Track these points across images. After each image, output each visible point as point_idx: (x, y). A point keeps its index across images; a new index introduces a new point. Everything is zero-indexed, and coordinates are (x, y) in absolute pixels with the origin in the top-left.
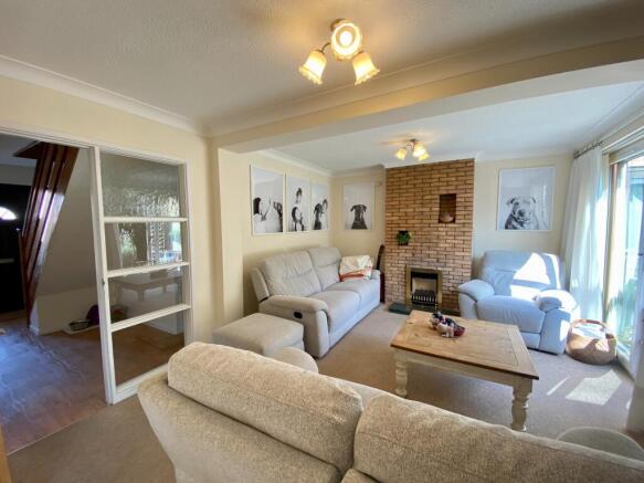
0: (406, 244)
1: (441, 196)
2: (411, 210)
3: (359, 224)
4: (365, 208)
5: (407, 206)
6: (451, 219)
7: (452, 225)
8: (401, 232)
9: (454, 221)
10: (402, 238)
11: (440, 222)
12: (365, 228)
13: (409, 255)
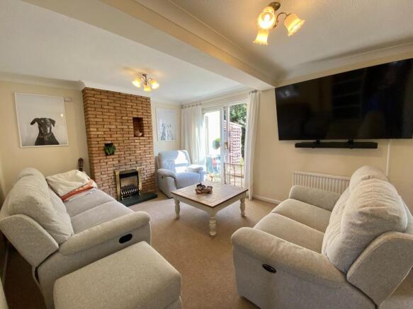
0: (113, 154)
1: (134, 118)
2: (114, 127)
3: (45, 138)
4: (53, 122)
5: (110, 123)
6: (141, 134)
7: (142, 138)
8: (107, 145)
9: (142, 136)
10: (109, 149)
11: (135, 136)
12: (57, 143)
13: (116, 162)
